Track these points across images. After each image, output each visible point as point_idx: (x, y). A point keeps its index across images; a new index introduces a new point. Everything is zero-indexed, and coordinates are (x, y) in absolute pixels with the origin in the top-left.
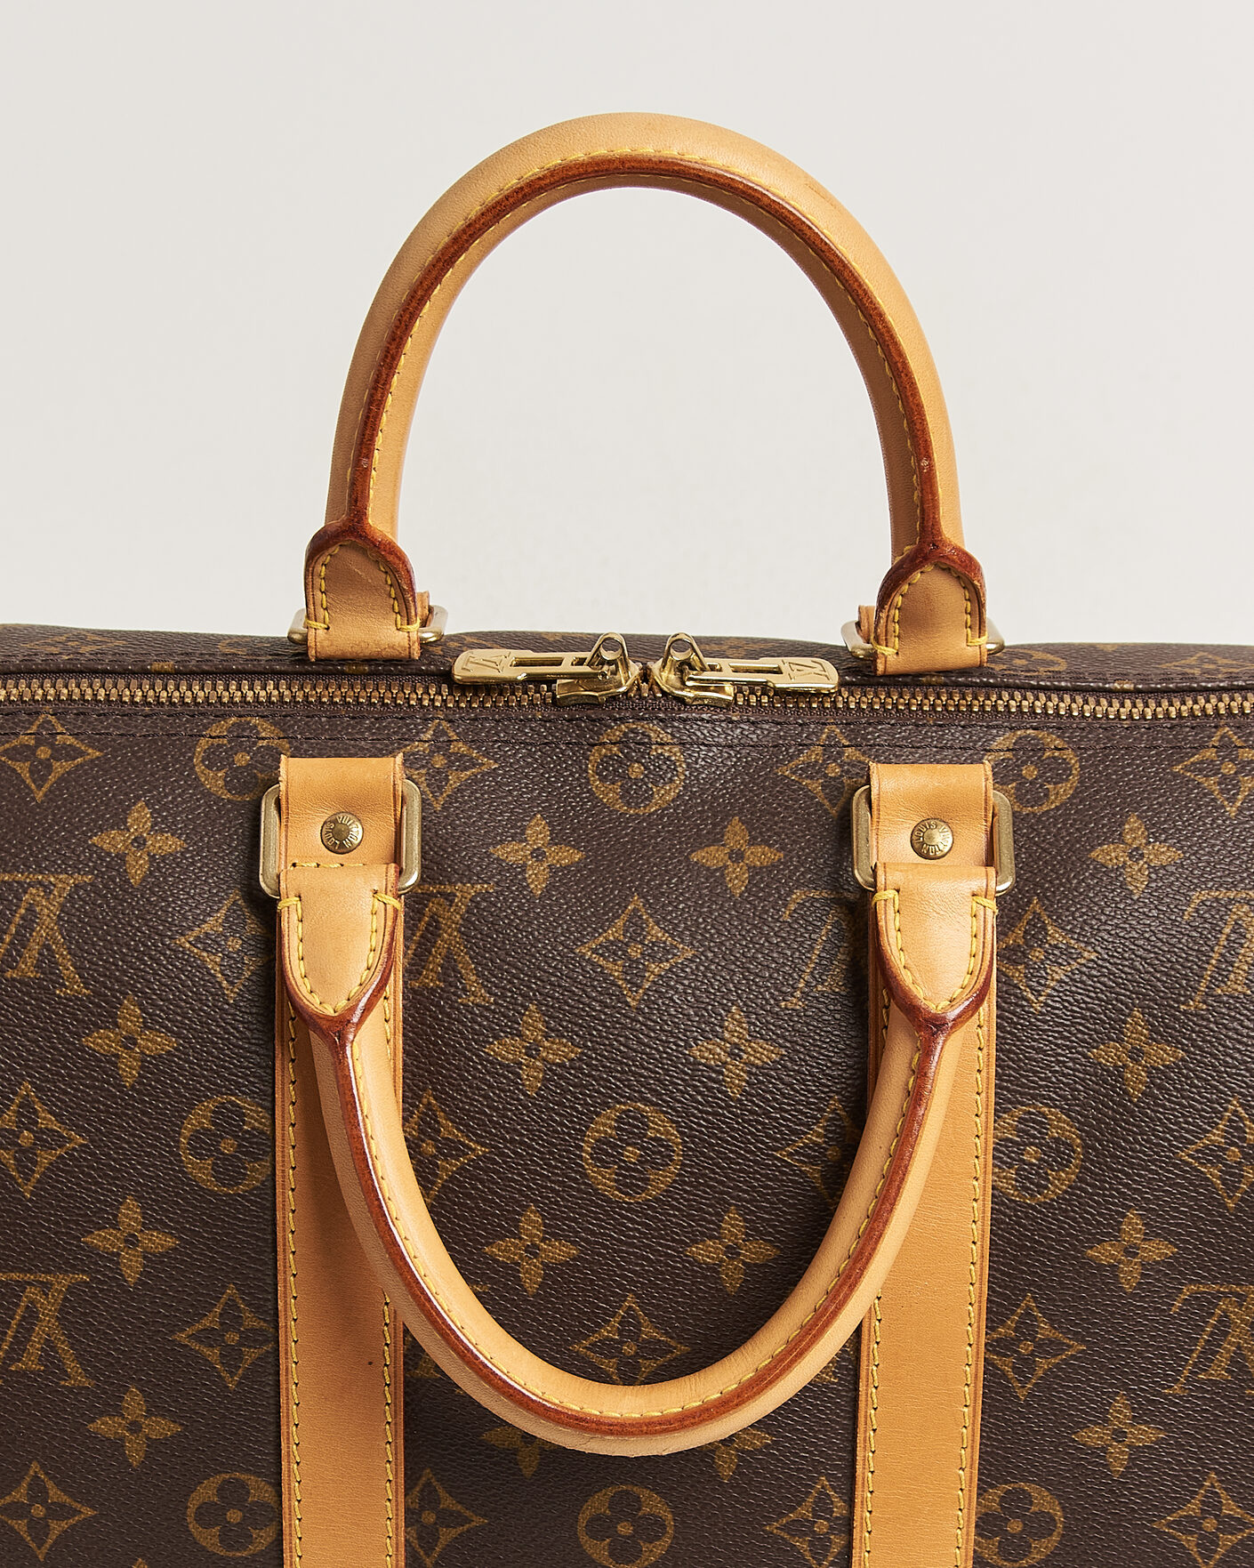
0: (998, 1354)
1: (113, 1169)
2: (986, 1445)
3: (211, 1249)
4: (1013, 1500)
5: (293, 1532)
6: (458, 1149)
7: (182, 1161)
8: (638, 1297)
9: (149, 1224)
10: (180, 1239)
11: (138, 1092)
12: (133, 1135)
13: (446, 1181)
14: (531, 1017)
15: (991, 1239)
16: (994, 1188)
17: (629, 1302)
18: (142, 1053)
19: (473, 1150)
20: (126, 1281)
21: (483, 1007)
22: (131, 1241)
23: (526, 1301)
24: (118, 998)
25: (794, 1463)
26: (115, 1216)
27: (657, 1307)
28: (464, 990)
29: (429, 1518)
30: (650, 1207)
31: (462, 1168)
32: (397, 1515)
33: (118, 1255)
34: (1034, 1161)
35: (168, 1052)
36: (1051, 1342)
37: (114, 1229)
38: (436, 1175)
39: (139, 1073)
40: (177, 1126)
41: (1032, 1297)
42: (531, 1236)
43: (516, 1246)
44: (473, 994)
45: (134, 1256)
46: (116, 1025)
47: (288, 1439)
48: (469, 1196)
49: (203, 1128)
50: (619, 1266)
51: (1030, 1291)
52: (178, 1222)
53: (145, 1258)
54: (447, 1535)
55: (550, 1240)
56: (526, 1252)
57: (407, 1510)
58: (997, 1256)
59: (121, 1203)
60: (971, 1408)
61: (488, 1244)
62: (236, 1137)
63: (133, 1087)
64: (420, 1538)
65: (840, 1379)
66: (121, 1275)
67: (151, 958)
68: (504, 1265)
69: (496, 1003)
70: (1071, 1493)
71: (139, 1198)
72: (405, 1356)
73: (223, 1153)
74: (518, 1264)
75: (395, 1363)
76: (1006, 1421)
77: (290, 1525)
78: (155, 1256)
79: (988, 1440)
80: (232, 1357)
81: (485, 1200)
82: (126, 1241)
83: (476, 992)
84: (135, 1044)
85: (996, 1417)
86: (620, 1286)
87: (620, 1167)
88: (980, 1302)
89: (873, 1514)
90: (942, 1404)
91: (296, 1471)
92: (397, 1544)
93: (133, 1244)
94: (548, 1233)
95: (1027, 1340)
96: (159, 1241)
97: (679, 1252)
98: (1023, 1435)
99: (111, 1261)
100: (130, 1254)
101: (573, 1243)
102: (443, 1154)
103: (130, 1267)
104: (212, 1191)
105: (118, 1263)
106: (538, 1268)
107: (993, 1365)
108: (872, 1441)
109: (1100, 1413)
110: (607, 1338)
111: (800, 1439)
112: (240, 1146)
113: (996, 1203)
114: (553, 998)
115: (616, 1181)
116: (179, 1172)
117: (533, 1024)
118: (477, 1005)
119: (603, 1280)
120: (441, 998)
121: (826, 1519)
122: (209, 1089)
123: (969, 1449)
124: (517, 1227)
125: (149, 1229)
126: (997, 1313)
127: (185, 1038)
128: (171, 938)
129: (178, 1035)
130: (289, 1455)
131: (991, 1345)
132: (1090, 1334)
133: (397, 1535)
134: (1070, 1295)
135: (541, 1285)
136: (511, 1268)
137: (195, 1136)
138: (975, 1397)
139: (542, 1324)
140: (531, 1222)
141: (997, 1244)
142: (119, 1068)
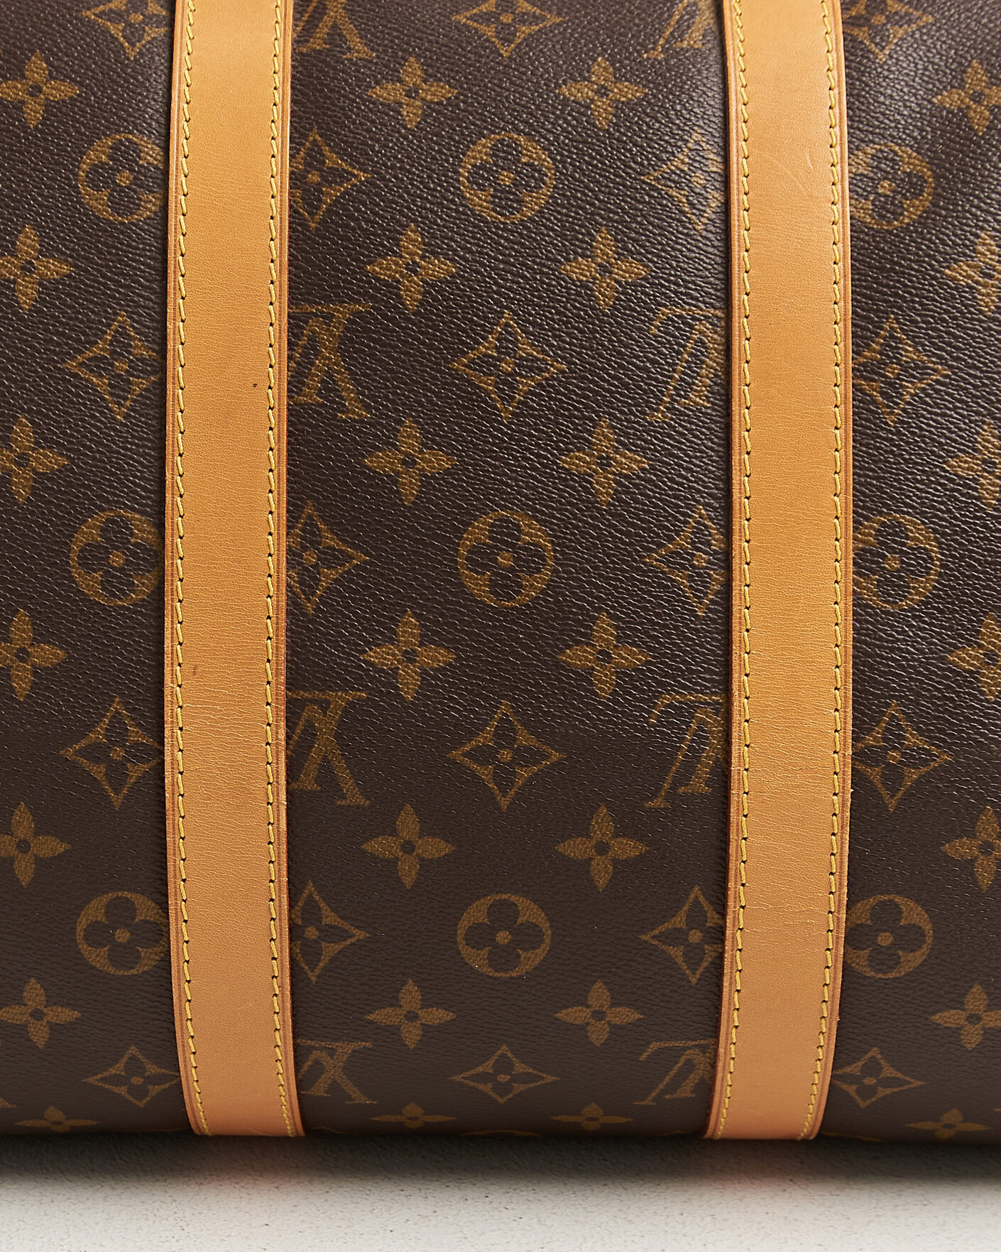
0: (865, 378)
1: (13, 200)
2: (859, 475)
3: (104, 276)
4: (889, 534)
5: (175, 572)
6: (341, 177)
7: (80, 193)
8: (515, 313)
9: (46, 251)
10: (76, 266)
11: (41, 132)
12: (34, 170)
13: (330, 205)
14: (410, 67)
15: (852, 265)
16: (852, 218)
17: (506, 318)
18: (47, 99)
19: (356, 176)
20: (21, 308)
21: (366, 60)
22: (27, 268)
23: (408, 320)
24: (26, 55)
25: (671, 488)
26: (14, 244)
27: (533, 324)
28: (349, 49)
29: (310, 558)
30: (526, 228)
31: (346, 192)
32: (278, 550)
33: (14, 282)
34: (888, 193)
35: (71, 98)
36: (917, 367)
37: (12, 256)
38: (320, 201)
39: (43, 116)
40: (77, 161)
41: (895, 319)
42: (412, 254)
43: (397, 264)
44: (358, 52)
45: (30, 282)
46: (24, 77)
47: (173, 469)
48: (351, 217)
49: (101, 162)
50: (496, 284)
51: (893, 313)
52: (73, 250)
53: (40, 284)
54: (329, 575)
55: (429, 258)
56: (406, 269)
57: (290, 550)
58: (858, 280)
59: (20, 232)
60: (842, 430)
61: (370, 263)
62: (132, 170)
63: (36, 128)
64: (301, 583)
65: (713, 404)
66: (18, 303)
67: (58, 25)
68: (386, 284)
69: (378, 57)
70: (946, 527)
71: (37, 227)
72: (289, 383)
73: (119, 185)
74: (398, 282)
75: (279, 385)
76: (877, 448)
77: (172, 564)
78: (50, 283)
79: (860, 469)
80: (120, 386)
81: (367, 221)
82: (23, 268)
83: (358, 48)
84: (40, 91)
85: (867, 445)
86: (497, 303)
87: (495, 190)
88: (845, 320)
89: (752, 542)
90: (814, 424)
91: (180, 504)
92: (278, 582)
93: (30, 271)
94: (427, 251)
95: (893, 363)
96: (54, 268)
97: (552, 270)
98: (894, 464)
99: (8, 288)
100: (25, 281)
101: (452, 260)
102: (327, 181)
103: (25, 294)
104: (108, 220)
105: (14, 290)
106: (418, 285)
107: (862, 391)
108: (747, 464)
109: (969, 441)
110: (486, 355)
111: (676, 464)
112: (135, 178)
113: (855, 232)
114: (431, 52)
115: (492, 203)
116: (77, 202)
117: (412, 71)
118: (360, 59)
119: (481, 297)
120: (327, 56)
121: (706, 553)
122: (108, 128)
123: (843, 473)
124: (398, 246)
125: (45, 256)
126: (862, 337)
127: (87, 86)
128: (77, 11)
129: (81, 84)
130: (173, 487)
131: (858, 370)
132: (954, 359)
133: (278, 572)
134: (933, 317)
135: (421, 303)
136: (391, 286)
137: (94, 169)
138: (846, 418)
139: (423, 343)
140: (411, 240)
141: (858, 269)
142: (24, 113)
